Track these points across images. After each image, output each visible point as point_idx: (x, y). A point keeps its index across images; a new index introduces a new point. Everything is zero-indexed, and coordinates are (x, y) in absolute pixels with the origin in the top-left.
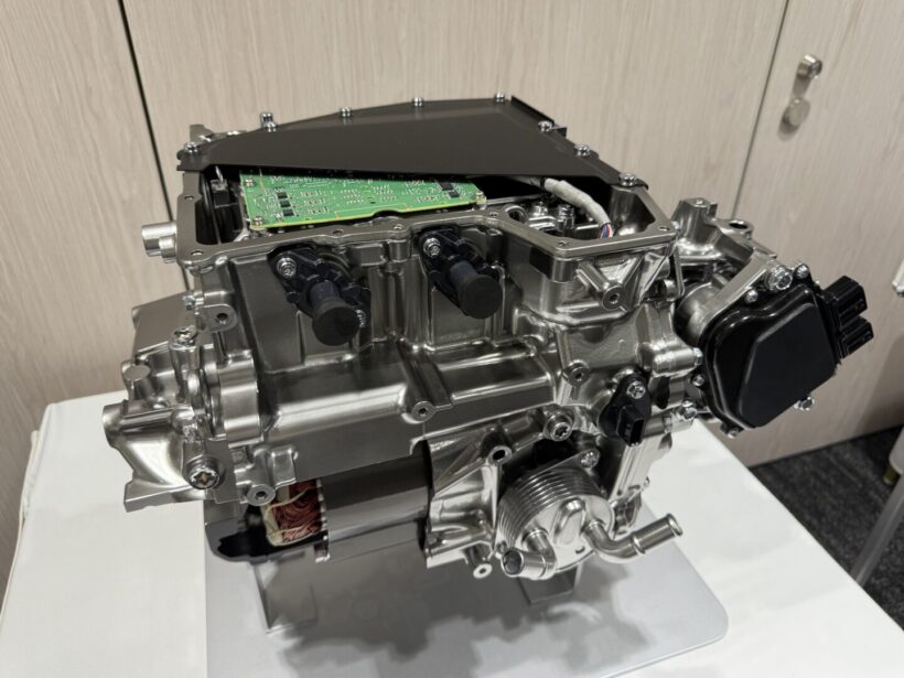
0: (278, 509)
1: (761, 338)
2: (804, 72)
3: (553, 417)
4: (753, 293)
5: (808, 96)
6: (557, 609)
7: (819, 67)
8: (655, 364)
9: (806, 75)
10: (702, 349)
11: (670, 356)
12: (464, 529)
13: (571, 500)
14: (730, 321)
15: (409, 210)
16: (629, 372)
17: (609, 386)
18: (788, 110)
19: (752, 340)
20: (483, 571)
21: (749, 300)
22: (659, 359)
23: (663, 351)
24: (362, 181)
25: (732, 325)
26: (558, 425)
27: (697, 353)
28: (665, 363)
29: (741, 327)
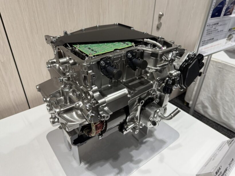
0: (96, 126)
1: (189, 68)
2: (160, 16)
3: (151, 92)
4: (187, 58)
5: (161, 21)
6: (145, 140)
7: (163, 15)
8: (173, 75)
9: (160, 17)
10: (181, 72)
11: (175, 73)
12: (132, 123)
13: (157, 110)
14: (184, 65)
15: (121, 48)
16: (167, 79)
17: (164, 83)
18: (158, 25)
19: (187, 69)
20: (137, 132)
21: (187, 60)
22: (174, 74)
23: (174, 73)
24: (104, 44)
25: (184, 66)
26: (153, 93)
27: (179, 72)
28: (175, 75)
29: (186, 66)
